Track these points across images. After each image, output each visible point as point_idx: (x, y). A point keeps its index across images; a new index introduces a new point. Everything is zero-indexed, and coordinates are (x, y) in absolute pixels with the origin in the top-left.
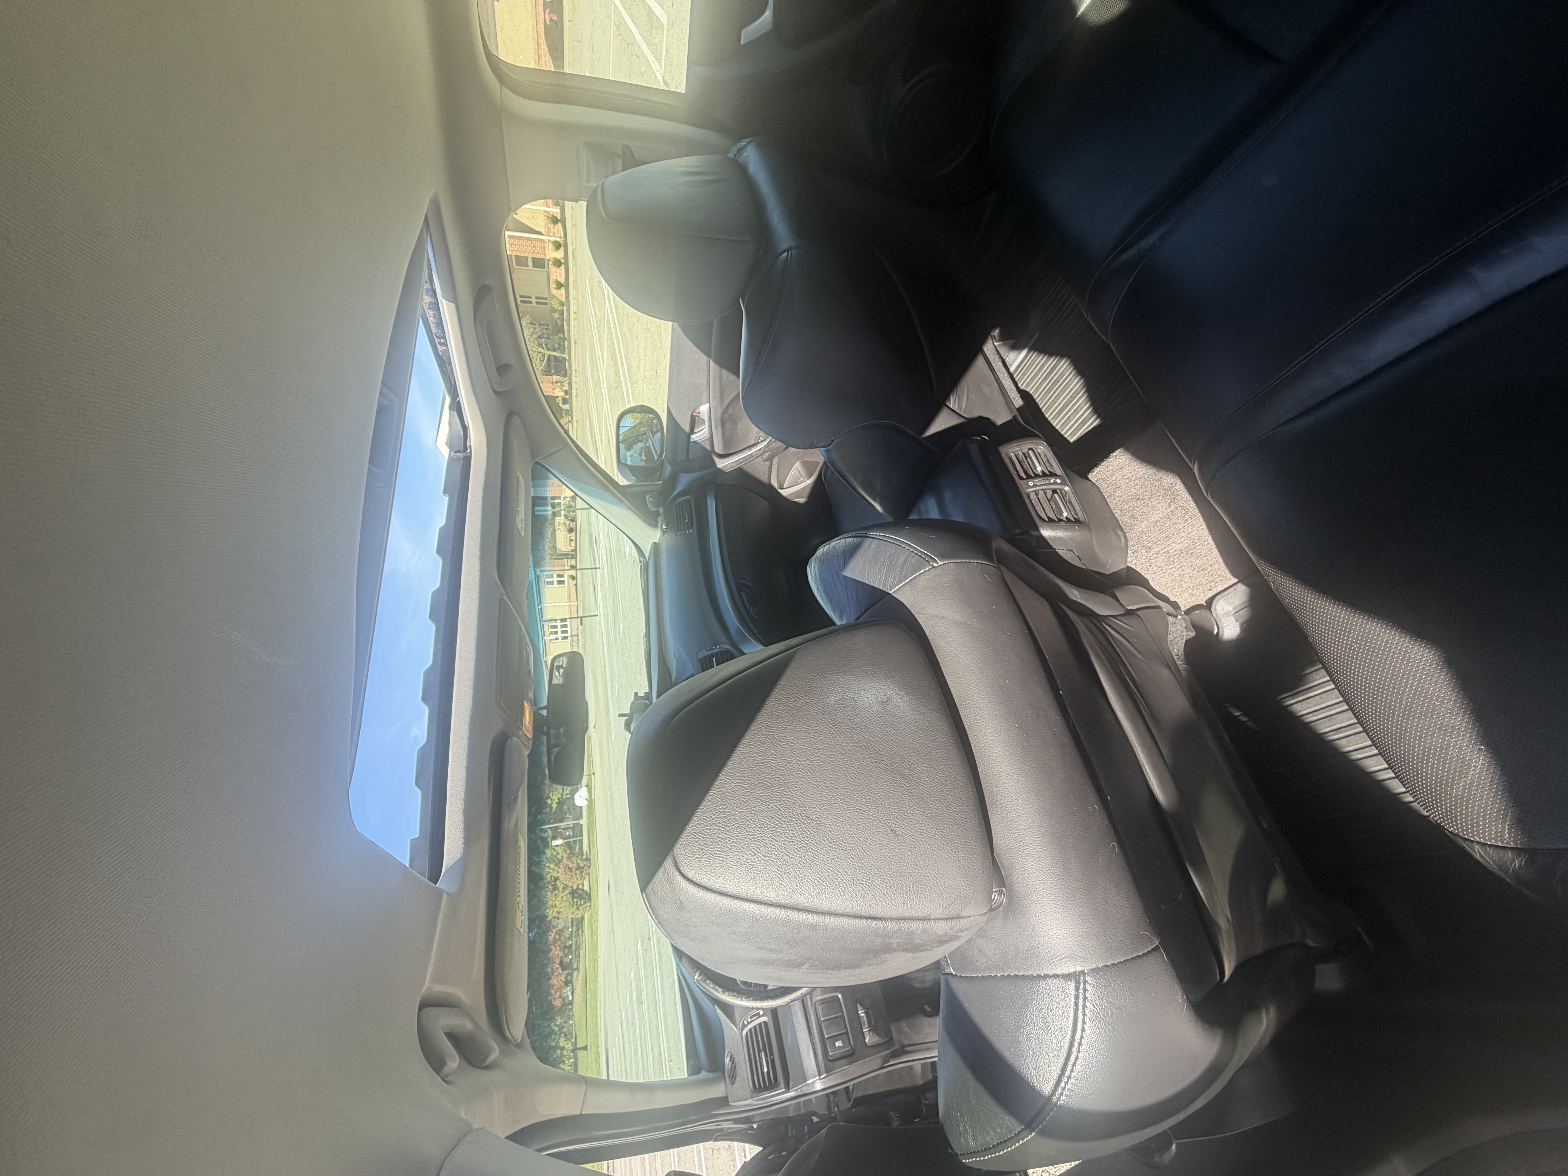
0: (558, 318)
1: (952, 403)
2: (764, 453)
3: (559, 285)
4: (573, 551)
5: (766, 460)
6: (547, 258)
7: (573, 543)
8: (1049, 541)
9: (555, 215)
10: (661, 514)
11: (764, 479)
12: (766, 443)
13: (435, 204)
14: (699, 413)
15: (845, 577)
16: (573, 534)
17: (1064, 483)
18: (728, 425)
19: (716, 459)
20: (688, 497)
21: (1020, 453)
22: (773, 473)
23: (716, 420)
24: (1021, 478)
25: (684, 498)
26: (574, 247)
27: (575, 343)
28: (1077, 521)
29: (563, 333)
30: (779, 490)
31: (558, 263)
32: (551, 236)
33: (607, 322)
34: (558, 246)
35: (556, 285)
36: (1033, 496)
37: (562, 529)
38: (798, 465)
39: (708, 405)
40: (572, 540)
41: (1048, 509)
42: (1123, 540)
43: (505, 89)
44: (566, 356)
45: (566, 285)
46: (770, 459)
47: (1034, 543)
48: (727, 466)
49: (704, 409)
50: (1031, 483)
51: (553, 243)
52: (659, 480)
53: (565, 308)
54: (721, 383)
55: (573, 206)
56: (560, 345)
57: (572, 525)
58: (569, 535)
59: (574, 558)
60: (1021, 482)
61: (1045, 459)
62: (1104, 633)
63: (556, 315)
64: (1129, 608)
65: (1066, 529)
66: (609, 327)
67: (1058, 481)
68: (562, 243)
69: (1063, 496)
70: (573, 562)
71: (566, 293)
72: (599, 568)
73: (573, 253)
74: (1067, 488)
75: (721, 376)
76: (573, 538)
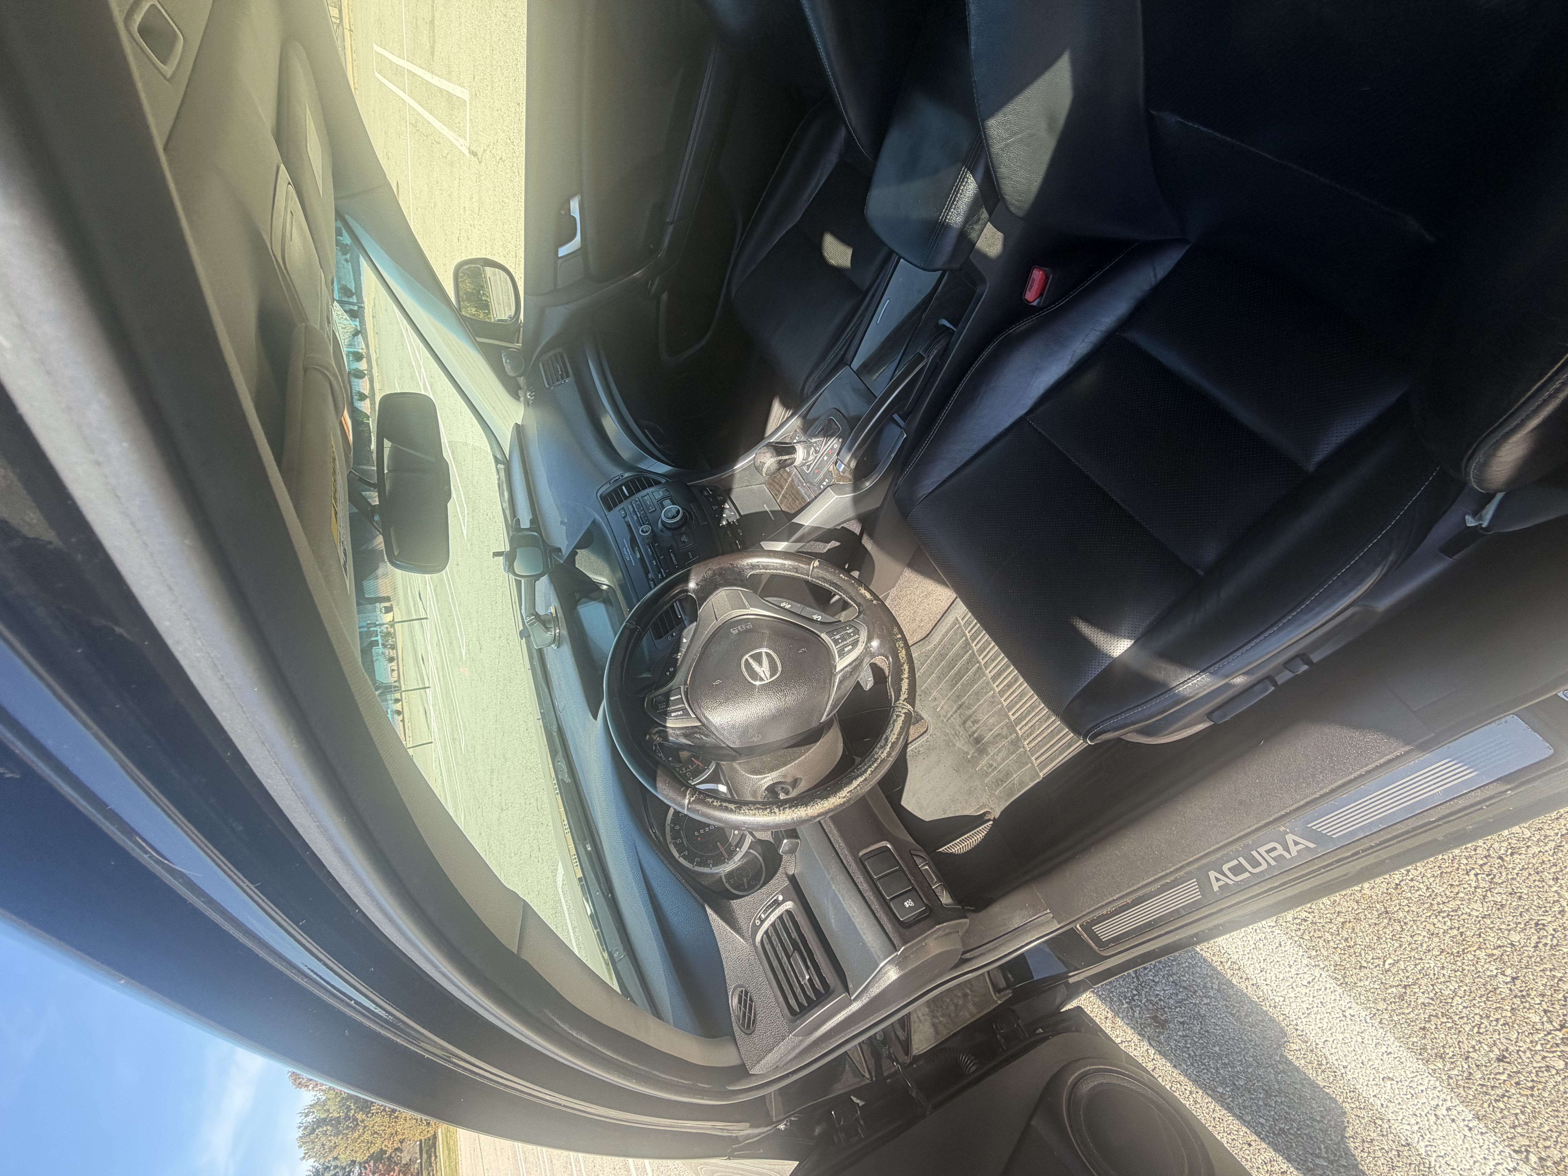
7: (395, 674)
16: (394, 664)
20: (559, 350)
25: (554, 352)
26: (378, 354)
37: (381, 658)
40: (393, 670)
57: (392, 653)
58: (390, 664)
70: (398, 694)
71: (371, 404)
73: (377, 362)
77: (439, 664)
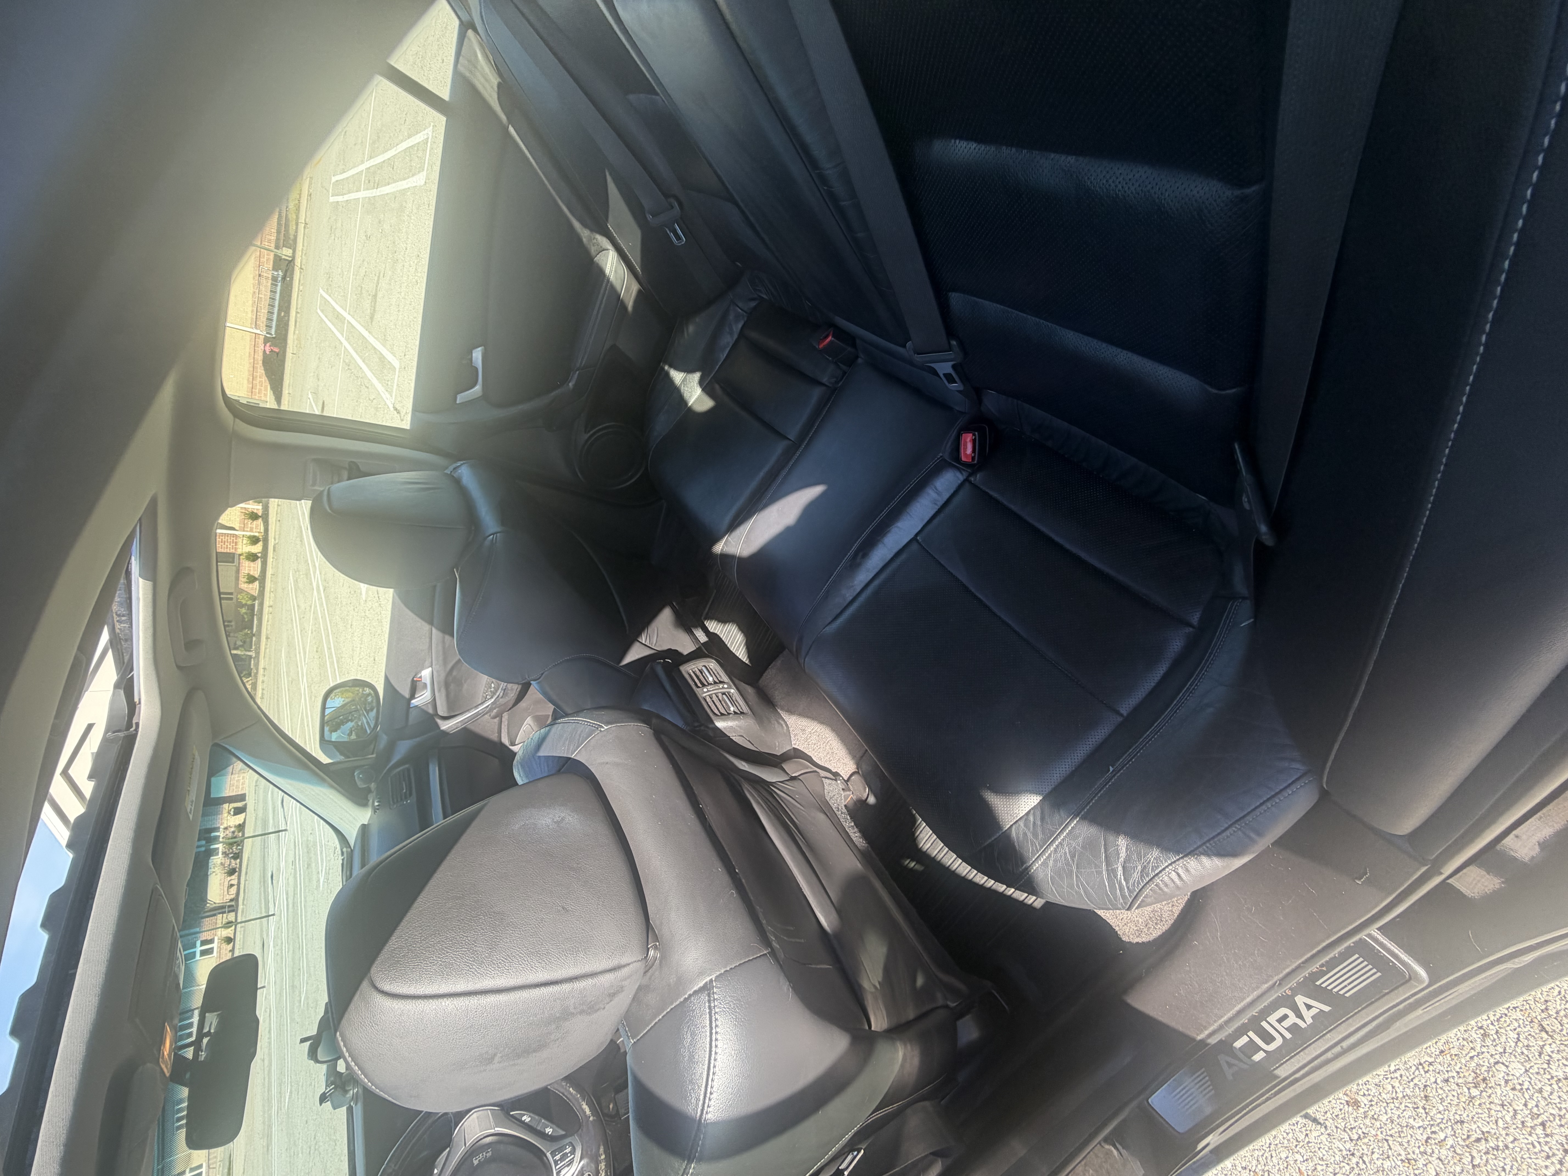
0: (246, 613)
1: (643, 639)
2: (491, 710)
3: (251, 579)
4: (231, 900)
5: (495, 717)
6: (239, 551)
7: (233, 890)
8: (723, 730)
9: (255, 511)
10: (373, 790)
11: (494, 737)
12: (493, 700)
13: (154, 502)
14: (421, 677)
15: (539, 757)
16: (234, 879)
17: (730, 687)
18: (452, 686)
19: (439, 721)
20: (407, 766)
21: (696, 669)
22: (503, 730)
23: (439, 683)
24: (699, 687)
25: (401, 768)
26: (277, 541)
27: (267, 638)
28: (742, 713)
29: (251, 628)
30: (511, 747)
31: (253, 557)
32: (247, 531)
33: (314, 613)
34: (254, 540)
35: (248, 579)
36: (708, 699)
37: (218, 871)
38: (529, 720)
39: (430, 669)
40: (232, 885)
41: (720, 707)
42: (785, 728)
43: (237, 420)
44: (253, 654)
45: (262, 579)
46: (499, 715)
47: (711, 733)
48: (451, 727)
49: (426, 674)
50: (705, 690)
51: (248, 537)
52: (372, 754)
53: (257, 603)
54: (444, 648)
55: (280, 503)
56: (244, 642)
57: (234, 863)
58: (229, 878)
59: (233, 911)
60: (698, 689)
61: (715, 672)
62: (771, 793)
63: (243, 610)
64: (793, 775)
65: (734, 720)
66: (316, 619)
67: (726, 686)
68: (261, 537)
69: (730, 697)
70: (231, 917)
71: (260, 587)
72: (273, 915)
73: (274, 548)
74: (732, 691)
75: (444, 642)
76: (235, 882)
77: (291, 890)
